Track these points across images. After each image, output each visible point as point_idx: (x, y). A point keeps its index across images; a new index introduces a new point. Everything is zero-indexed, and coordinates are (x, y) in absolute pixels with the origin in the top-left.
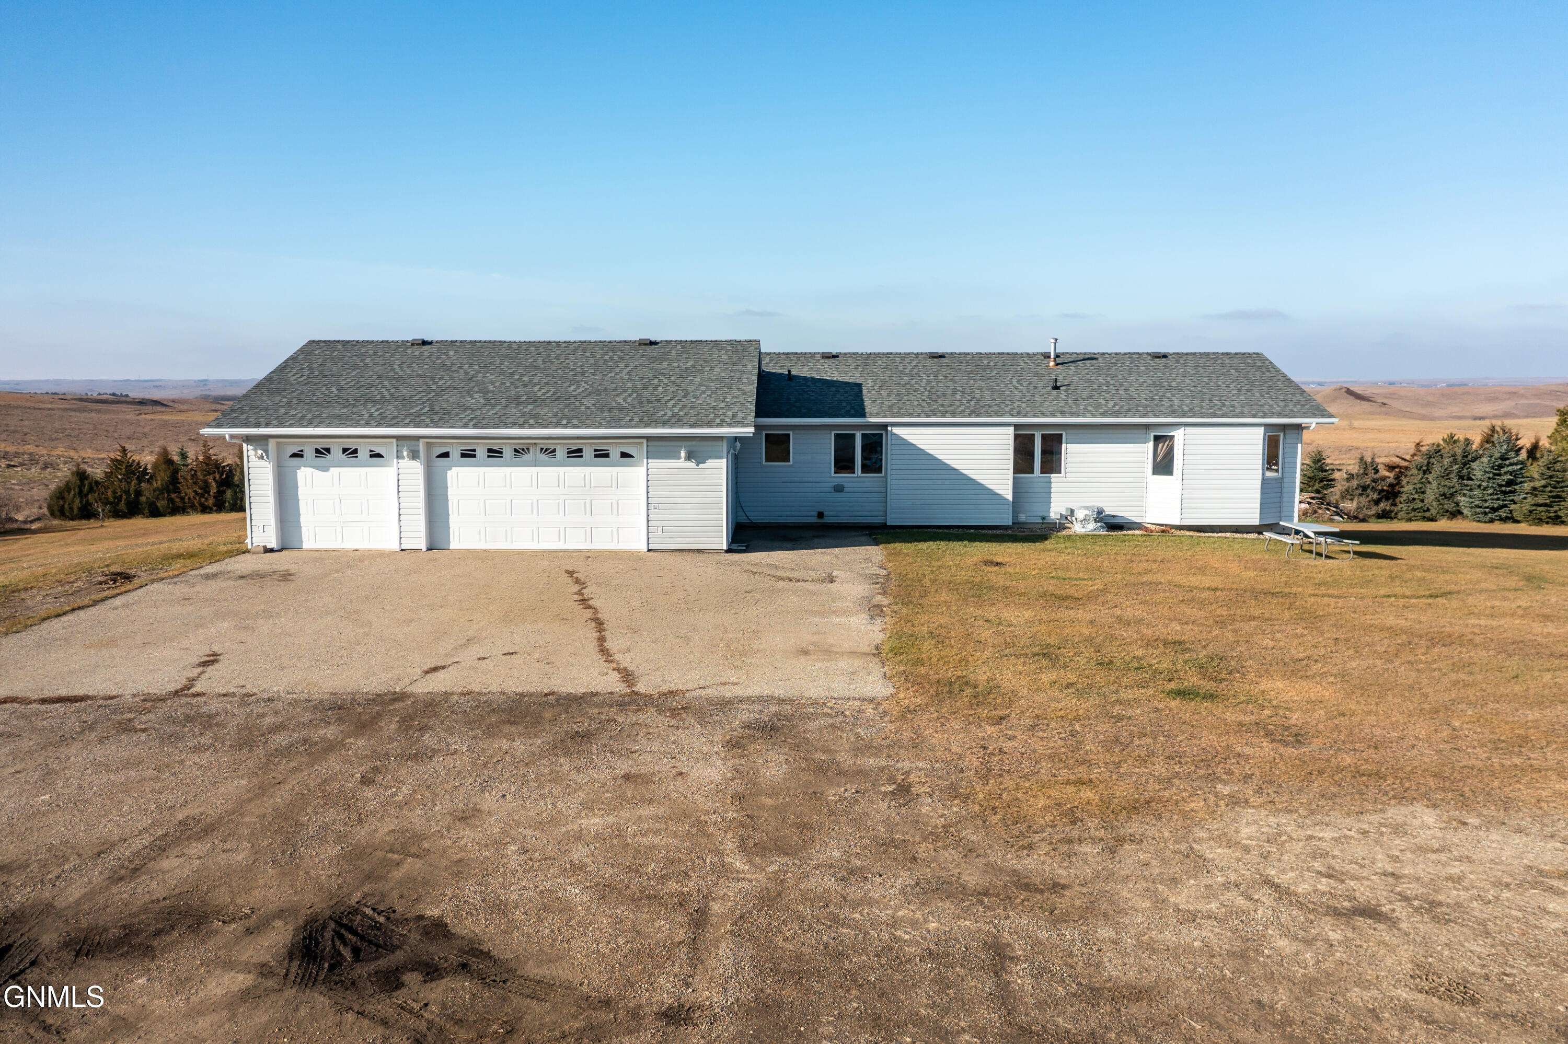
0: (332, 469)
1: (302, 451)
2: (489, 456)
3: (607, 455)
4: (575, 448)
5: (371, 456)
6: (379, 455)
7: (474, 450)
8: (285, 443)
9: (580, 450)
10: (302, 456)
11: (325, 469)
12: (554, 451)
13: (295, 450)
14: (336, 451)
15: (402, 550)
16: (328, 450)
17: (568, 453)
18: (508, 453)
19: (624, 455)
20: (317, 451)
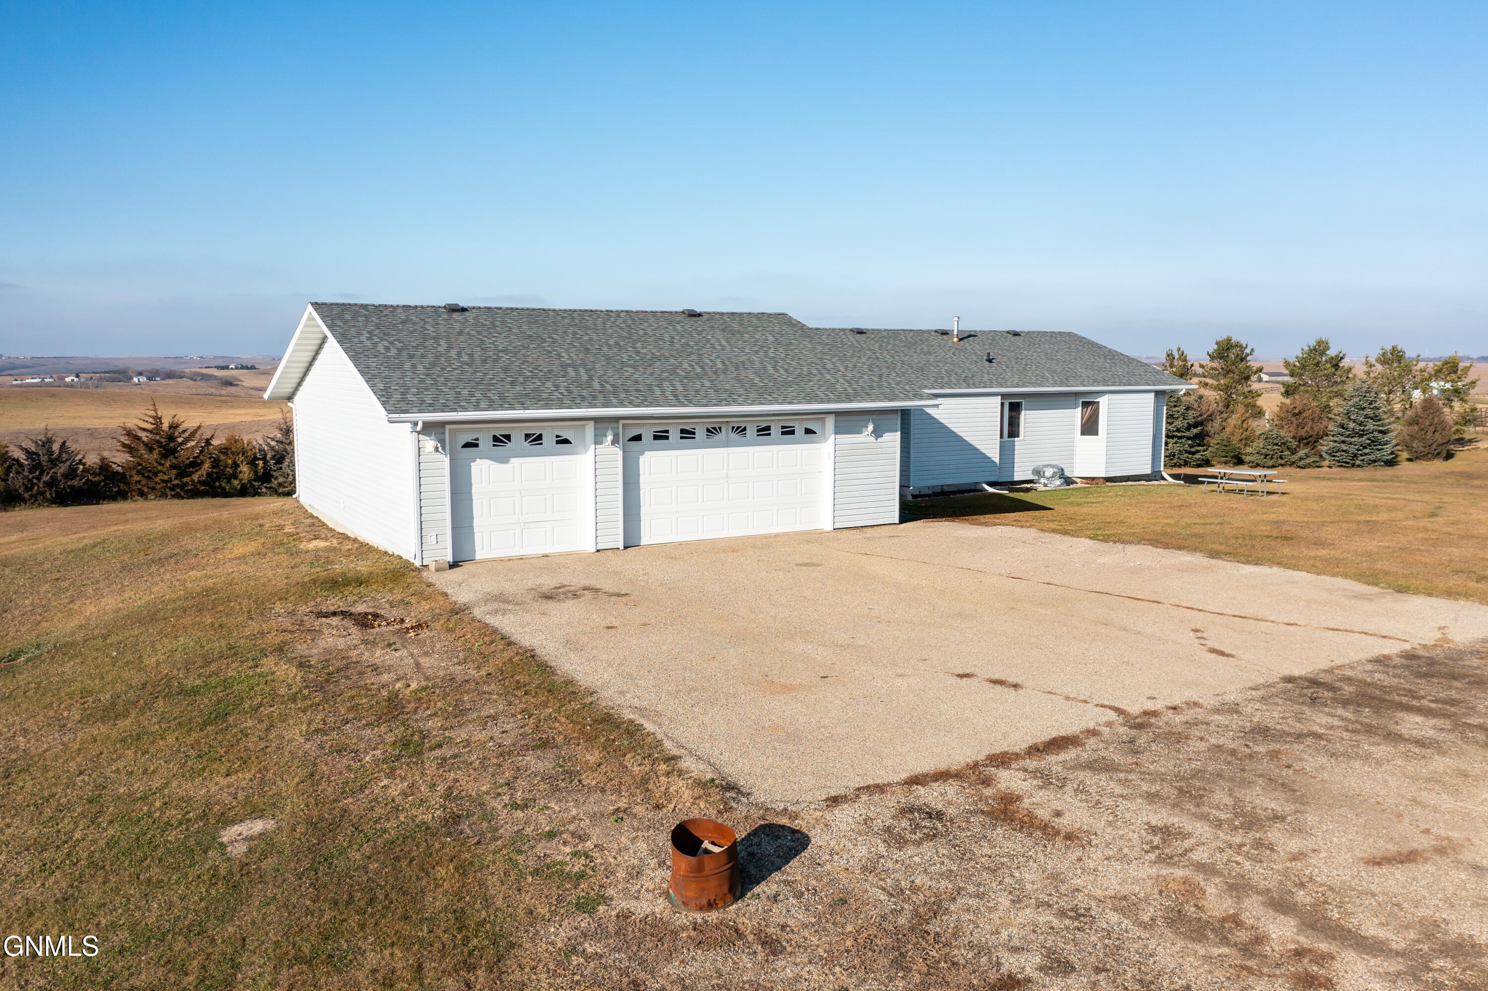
0: (513, 460)
1: (477, 439)
2: (682, 438)
3: (792, 432)
4: (764, 425)
5: (558, 442)
6: (566, 441)
7: (667, 431)
8: (457, 431)
9: (768, 428)
10: (476, 445)
11: (504, 460)
12: (745, 429)
13: (469, 438)
14: (518, 438)
15: (598, 551)
16: (508, 437)
17: (758, 431)
18: (700, 433)
19: (808, 431)
20: (495, 439)
